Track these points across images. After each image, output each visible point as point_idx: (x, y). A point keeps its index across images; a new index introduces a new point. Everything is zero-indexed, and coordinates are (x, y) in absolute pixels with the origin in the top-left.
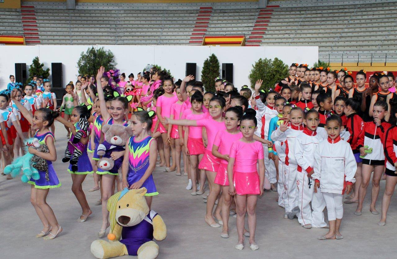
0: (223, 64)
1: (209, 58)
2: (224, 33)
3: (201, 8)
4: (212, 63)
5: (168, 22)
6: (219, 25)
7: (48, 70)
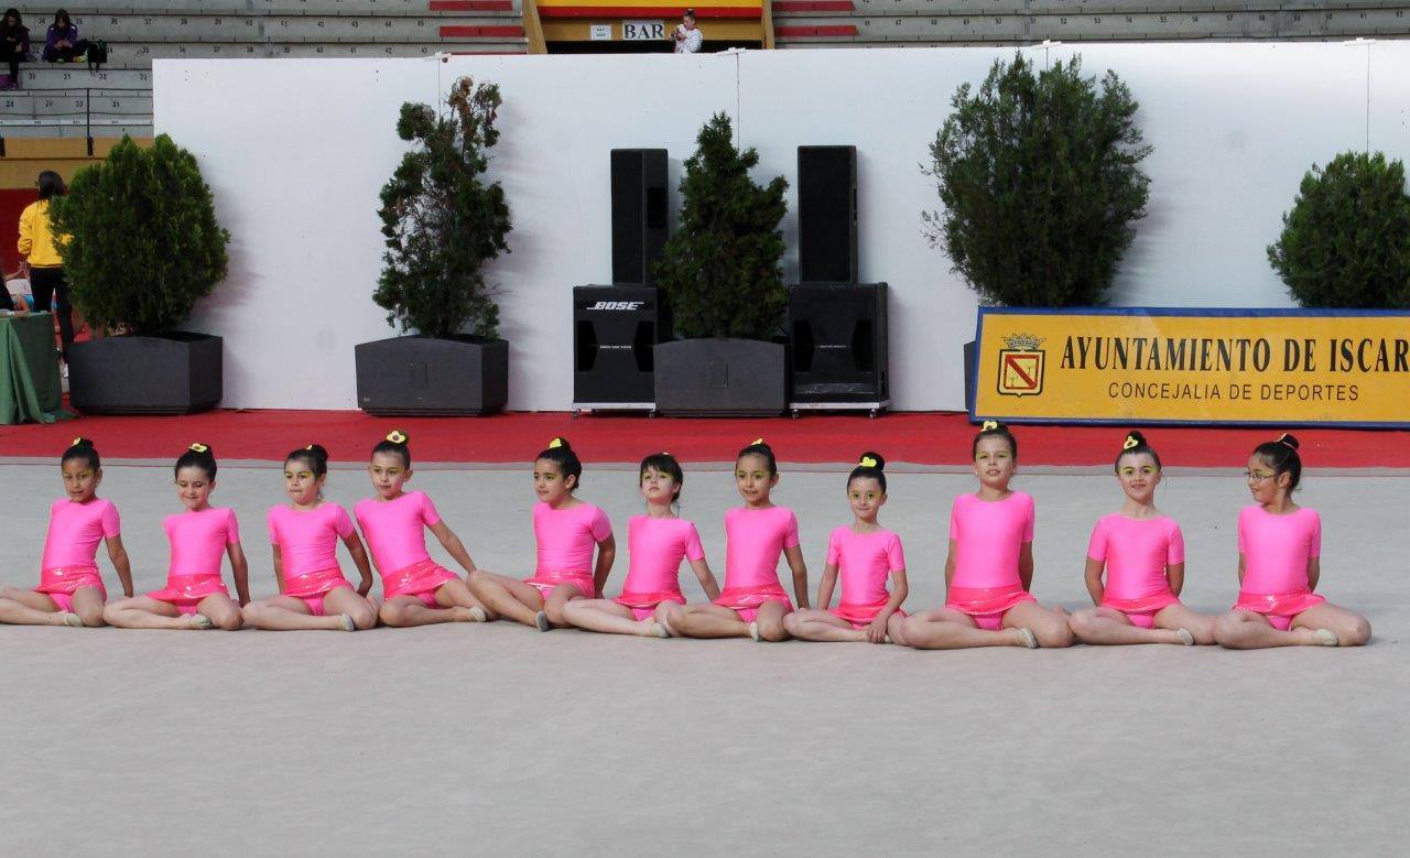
7: (780, 184)
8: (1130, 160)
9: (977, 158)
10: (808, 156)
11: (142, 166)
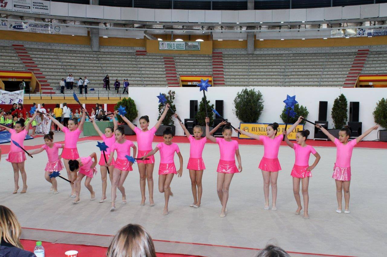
0: (351, 103)
1: (339, 98)
2: (377, 72)
3: (359, 51)
4: (341, 102)
5: (329, 63)
6: (374, 65)
7: (213, 105)
8: (261, 103)
9: (240, 102)
10: (217, 101)
11: (127, 101)
